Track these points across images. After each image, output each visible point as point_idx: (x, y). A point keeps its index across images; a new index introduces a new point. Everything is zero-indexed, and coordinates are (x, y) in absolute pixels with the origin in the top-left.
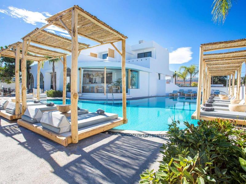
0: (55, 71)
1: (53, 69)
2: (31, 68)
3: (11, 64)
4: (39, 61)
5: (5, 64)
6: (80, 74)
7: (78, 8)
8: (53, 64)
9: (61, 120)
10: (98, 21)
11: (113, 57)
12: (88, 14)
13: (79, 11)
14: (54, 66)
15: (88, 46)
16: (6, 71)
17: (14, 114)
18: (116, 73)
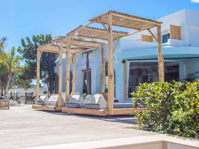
0: (89, 67)
1: (88, 65)
2: (55, 66)
3: (32, 61)
4: (74, 54)
5: (26, 61)
6: (125, 69)
7: (112, 12)
8: (87, 57)
9: (100, 98)
10: (129, 16)
11: (180, 38)
12: (119, 13)
13: (112, 14)
14: (88, 60)
15: (126, 34)
16: (26, 71)
17: (57, 106)
18: (185, 65)
